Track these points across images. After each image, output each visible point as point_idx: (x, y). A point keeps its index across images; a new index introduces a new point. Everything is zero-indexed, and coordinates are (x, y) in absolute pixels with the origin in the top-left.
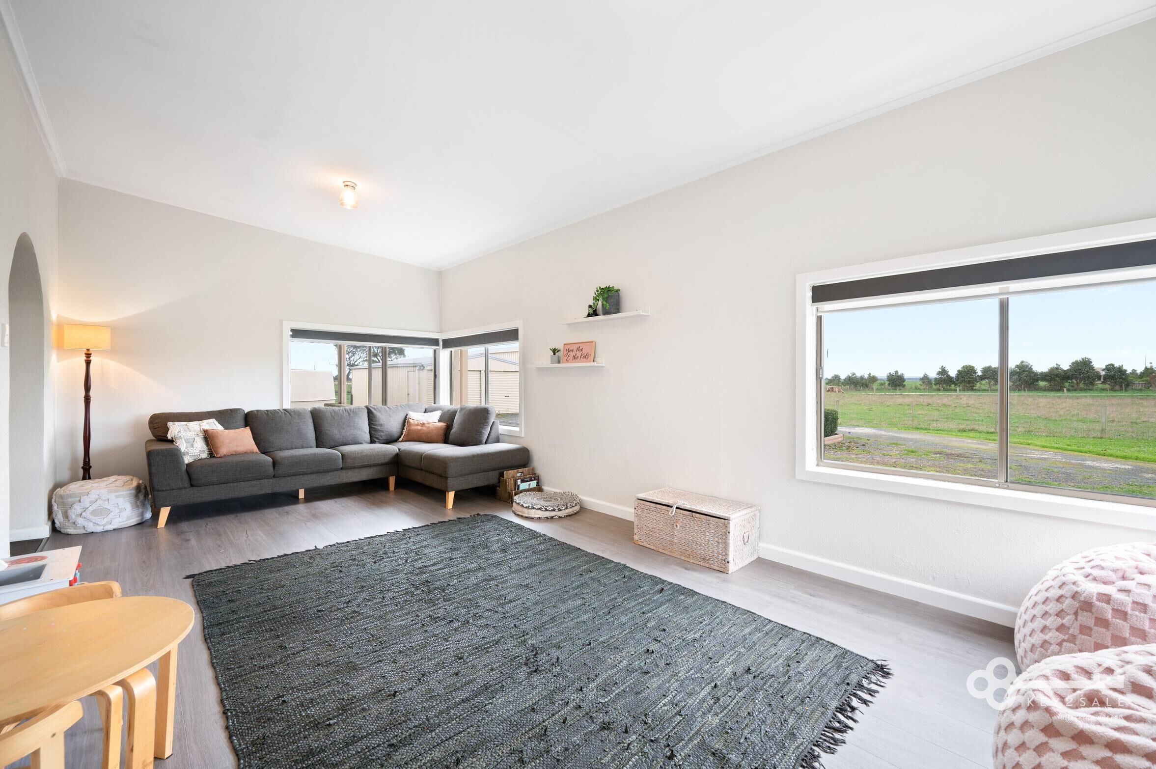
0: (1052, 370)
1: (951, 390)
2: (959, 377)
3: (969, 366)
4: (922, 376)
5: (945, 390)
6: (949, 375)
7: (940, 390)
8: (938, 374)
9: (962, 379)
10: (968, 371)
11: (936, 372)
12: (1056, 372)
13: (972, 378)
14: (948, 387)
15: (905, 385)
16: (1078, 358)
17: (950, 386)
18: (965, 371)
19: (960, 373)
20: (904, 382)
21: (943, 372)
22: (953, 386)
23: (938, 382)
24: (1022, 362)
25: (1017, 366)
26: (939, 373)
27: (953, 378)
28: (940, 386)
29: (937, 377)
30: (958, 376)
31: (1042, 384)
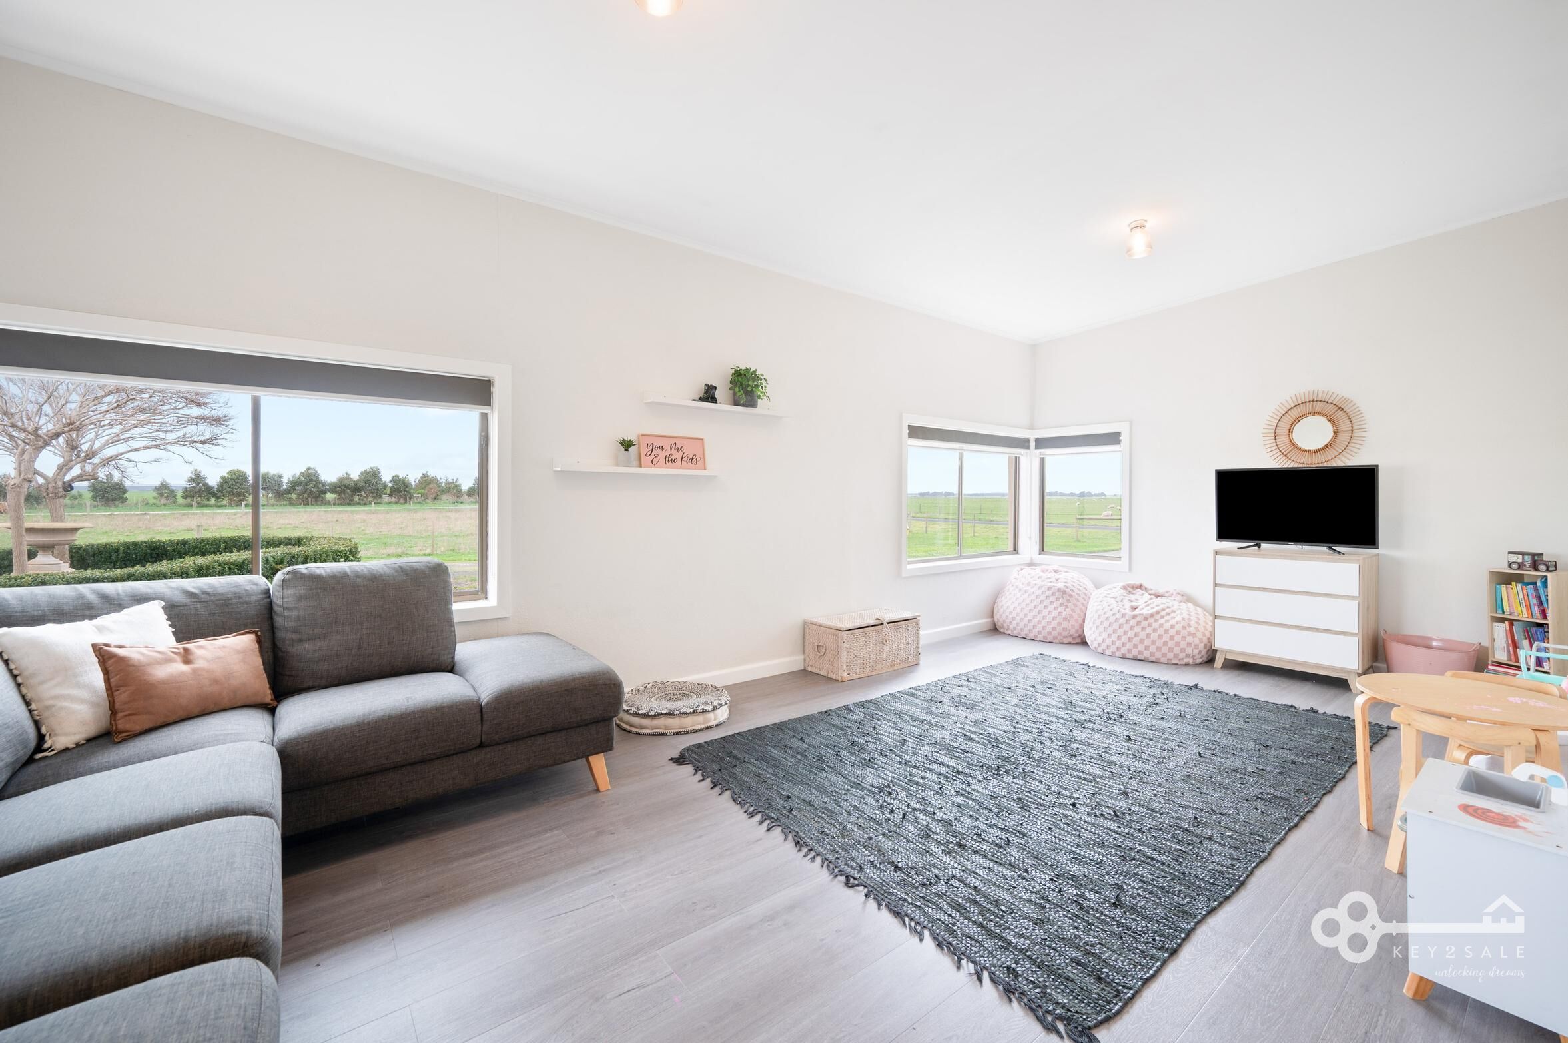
0: (341, 480)
1: (211, 506)
2: (225, 487)
3: (239, 471)
4: (157, 483)
5: (200, 505)
6: (207, 484)
7: (192, 506)
8: (189, 481)
9: (229, 489)
10: (238, 478)
11: (186, 479)
12: (347, 482)
13: (244, 488)
14: (206, 502)
15: (126, 499)
16: (367, 467)
17: (208, 500)
18: (232, 479)
19: (225, 481)
20: (124, 493)
21: (197, 478)
22: (213, 500)
23: (189, 493)
24: (309, 469)
25: (302, 474)
26: (191, 480)
27: (213, 487)
28: (193, 500)
29: (188, 486)
30: (221, 485)
31: (330, 496)
